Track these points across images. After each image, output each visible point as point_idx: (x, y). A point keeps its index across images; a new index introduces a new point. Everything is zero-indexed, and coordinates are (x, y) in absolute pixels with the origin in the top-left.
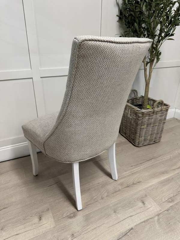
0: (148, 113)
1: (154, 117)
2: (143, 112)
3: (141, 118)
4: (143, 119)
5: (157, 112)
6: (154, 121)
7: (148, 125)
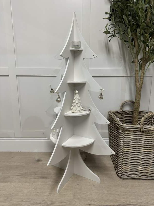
0: (131, 130)
1: (144, 137)
2: (123, 128)
3: (122, 135)
4: (124, 137)
5: (149, 131)
6: (145, 144)
7: (135, 149)
